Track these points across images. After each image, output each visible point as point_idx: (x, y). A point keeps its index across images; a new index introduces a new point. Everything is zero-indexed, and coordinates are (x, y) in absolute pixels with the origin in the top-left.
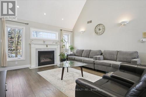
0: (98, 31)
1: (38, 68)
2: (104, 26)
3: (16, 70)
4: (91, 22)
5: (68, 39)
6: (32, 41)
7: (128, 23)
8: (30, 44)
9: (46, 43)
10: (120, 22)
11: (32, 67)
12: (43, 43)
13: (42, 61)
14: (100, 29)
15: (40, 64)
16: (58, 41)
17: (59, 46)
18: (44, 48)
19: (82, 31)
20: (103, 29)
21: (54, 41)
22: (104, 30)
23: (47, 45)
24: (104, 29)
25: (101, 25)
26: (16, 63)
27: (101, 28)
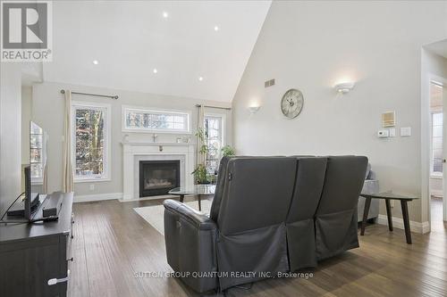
0: (288, 108)
1: (141, 201)
2: (301, 95)
3: (91, 203)
4: (272, 82)
5: (219, 130)
6: (127, 138)
7: (352, 89)
8: (122, 145)
9: (160, 141)
10: (333, 86)
11: (125, 198)
12: (151, 141)
13: (150, 186)
14: (292, 104)
15: (144, 192)
16: (191, 136)
17: (192, 149)
18: (152, 154)
19: (253, 108)
20: (298, 102)
21: (178, 135)
22: (300, 105)
23: (161, 147)
24: (302, 102)
25: (294, 92)
26: (92, 187)
27: (295, 100)
